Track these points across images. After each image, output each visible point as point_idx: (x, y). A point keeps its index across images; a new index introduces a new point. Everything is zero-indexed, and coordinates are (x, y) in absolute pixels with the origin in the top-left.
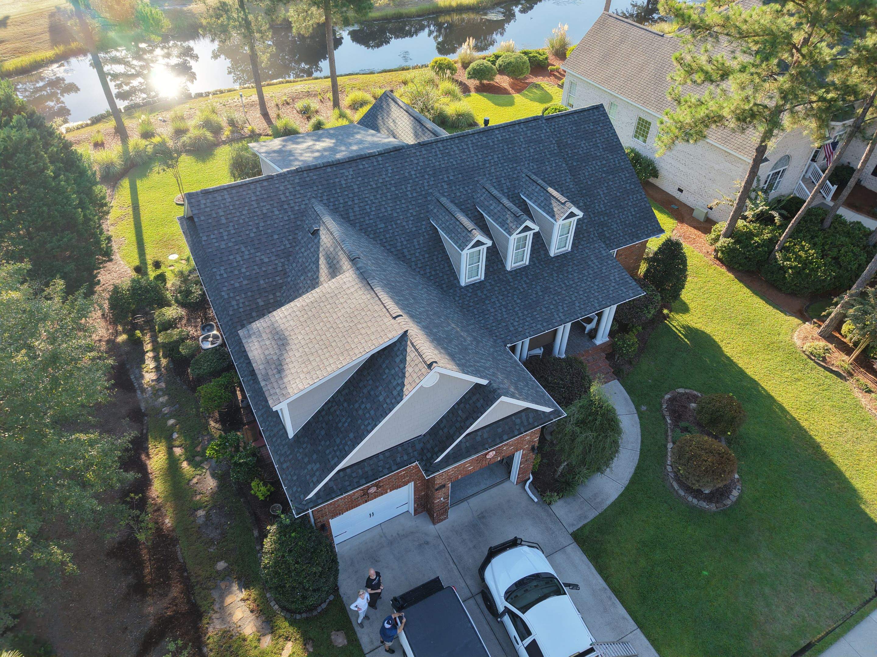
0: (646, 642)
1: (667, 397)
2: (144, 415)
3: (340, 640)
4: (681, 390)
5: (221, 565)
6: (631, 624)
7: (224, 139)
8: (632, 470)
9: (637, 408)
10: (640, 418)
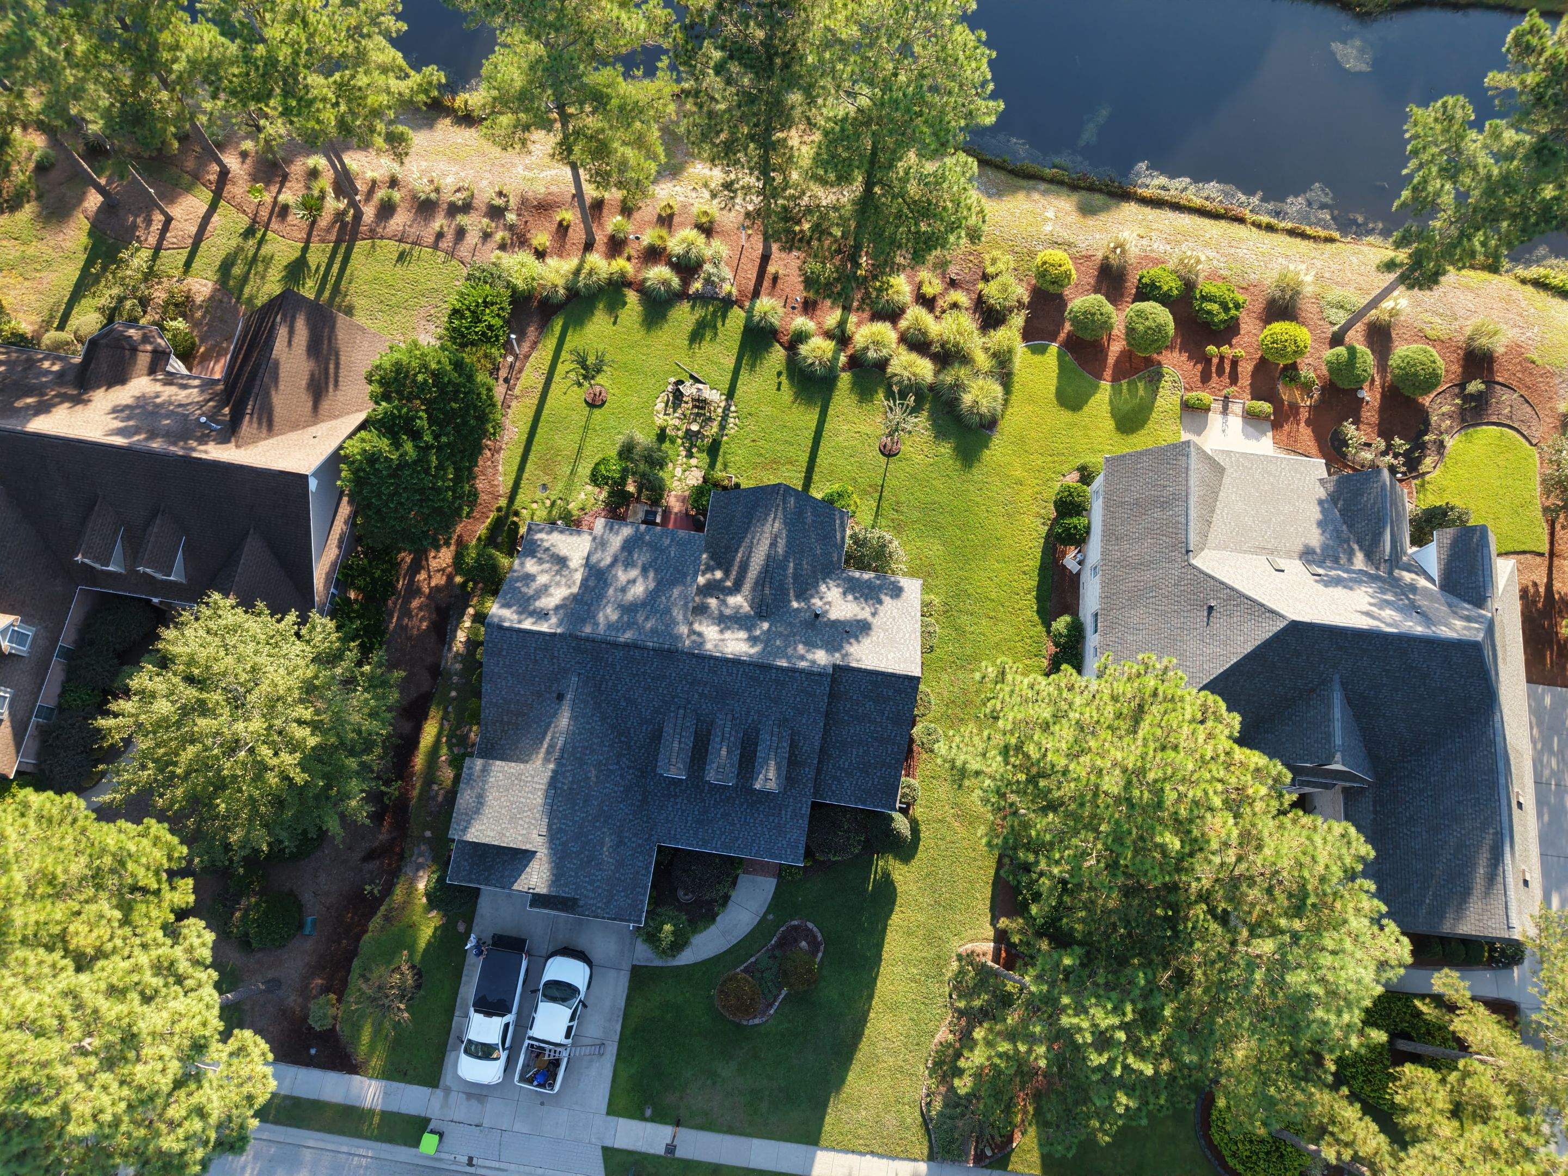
0: (615, 1051)
1: (795, 923)
2: (440, 674)
3: (461, 928)
4: (810, 925)
5: (428, 834)
6: (617, 1038)
7: (691, 292)
8: (711, 954)
9: (765, 914)
10: (759, 923)
